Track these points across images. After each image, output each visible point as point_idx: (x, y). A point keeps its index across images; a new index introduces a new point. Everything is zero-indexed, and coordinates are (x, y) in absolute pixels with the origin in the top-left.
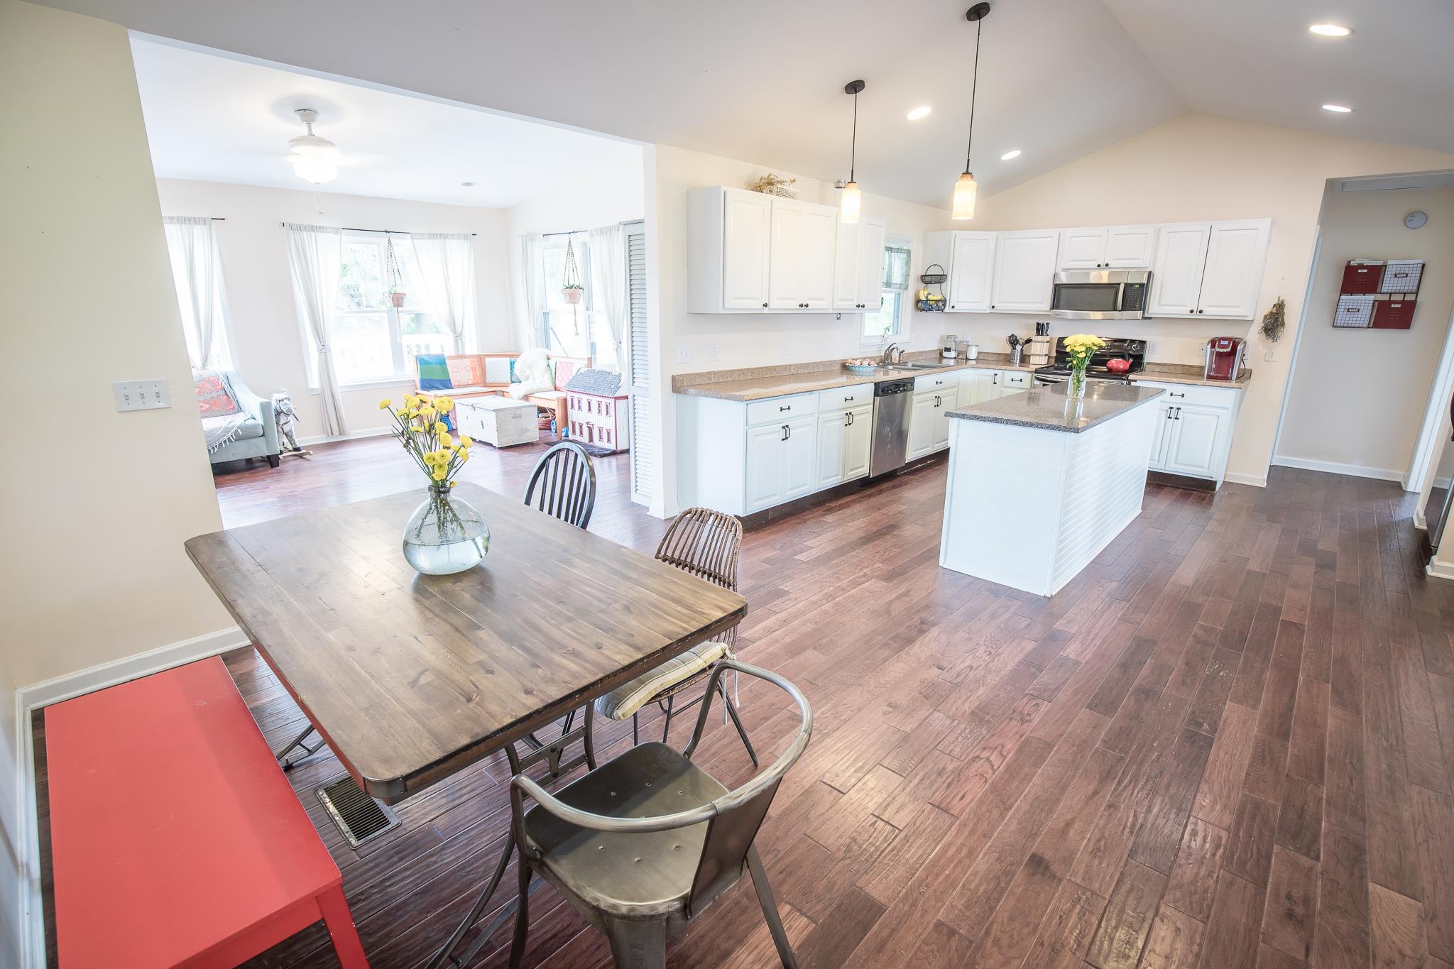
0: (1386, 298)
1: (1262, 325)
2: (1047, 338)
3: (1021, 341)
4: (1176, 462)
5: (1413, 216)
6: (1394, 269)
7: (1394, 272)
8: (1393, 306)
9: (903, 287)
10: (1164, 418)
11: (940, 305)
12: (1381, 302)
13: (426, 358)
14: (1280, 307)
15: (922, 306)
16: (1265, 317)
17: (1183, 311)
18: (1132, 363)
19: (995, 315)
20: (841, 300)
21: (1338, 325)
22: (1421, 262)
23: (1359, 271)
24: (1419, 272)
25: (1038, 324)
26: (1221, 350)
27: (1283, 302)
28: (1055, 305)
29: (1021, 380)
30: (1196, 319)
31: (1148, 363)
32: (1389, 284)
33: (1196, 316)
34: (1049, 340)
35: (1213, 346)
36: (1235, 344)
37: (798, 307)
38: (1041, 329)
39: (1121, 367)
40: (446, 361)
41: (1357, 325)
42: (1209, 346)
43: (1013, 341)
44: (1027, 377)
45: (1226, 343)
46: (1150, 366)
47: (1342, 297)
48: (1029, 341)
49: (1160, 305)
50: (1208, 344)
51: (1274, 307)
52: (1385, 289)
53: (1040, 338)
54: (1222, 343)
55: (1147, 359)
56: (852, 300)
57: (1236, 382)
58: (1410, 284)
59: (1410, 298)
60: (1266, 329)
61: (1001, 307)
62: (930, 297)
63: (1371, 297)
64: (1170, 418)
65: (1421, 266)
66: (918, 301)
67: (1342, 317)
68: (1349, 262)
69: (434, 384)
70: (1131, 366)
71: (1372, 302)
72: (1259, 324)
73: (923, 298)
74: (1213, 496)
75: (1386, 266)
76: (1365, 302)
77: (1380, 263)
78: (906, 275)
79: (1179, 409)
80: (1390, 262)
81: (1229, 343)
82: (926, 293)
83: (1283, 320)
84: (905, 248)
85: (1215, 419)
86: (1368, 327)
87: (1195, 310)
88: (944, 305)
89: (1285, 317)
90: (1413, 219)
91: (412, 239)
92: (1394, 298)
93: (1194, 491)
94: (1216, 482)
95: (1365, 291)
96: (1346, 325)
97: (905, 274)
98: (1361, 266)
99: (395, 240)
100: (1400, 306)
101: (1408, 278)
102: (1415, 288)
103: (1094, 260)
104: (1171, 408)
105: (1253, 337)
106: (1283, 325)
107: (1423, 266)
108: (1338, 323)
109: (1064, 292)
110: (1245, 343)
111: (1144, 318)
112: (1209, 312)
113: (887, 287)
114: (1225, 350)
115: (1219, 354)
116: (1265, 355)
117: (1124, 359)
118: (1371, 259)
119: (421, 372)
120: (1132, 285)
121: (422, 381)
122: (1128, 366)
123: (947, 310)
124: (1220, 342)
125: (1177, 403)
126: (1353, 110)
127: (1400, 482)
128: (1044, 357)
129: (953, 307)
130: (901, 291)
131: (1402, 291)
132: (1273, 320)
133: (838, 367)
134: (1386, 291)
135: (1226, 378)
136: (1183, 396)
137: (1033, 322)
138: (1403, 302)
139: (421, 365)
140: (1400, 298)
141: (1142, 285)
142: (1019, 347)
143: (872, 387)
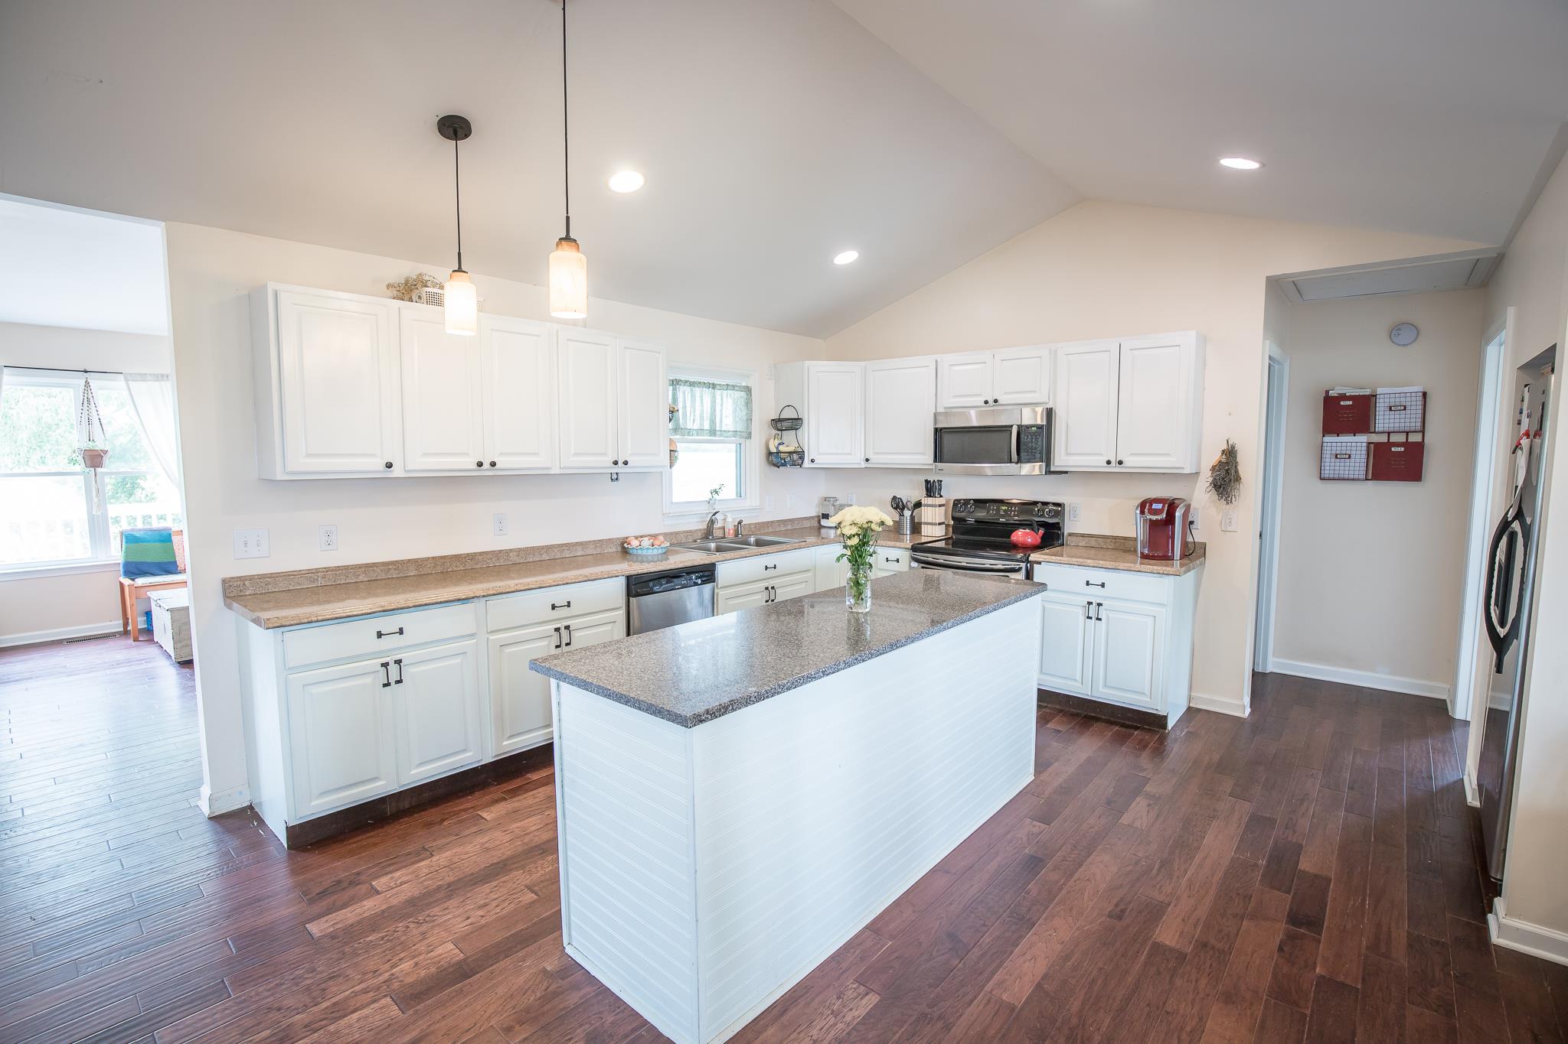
0: (1383, 439)
1: (1210, 479)
2: (942, 501)
3: (910, 505)
4: (1105, 686)
5: (1399, 329)
6: (1387, 400)
7: (1387, 404)
8: (1393, 449)
9: (744, 435)
10: (1082, 618)
11: (796, 458)
12: (1377, 445)
13: (137, 534)
14: (1230, 453)
15: (776, 460)
16: (1213, 468)
17: (1097, 463)
18: (1044, 534)
19: (869, 471)
20: (576, 454)
21: (1326, 476)
22: (1420, 389)
23: (1342, 403)
24: (1420, 403)
25: (927, 482)
26: (1154, 518)
27: (1233, 447)
28: (939, 456)
29: (898, 561)
30: (1114, 474)
31: (1070, 535)
32: (1384, 420)
33: (1114, 468)
34: (944, 502)
35: (1142, 512)
36: (1172, 506)
37: (475, 467)
38: (932, 489)
39: (1030, 540)
40: (173, 538)
41: (1351, 477)
42: (1138, 512)
43: (898, 505)
44: (905, 555)
45: (1160, 506)
46: (1074, 539)
47: (1326, 439)
48: (918, 505)
49: (1068, 454)
50: (1137, 509)
51: (1222, 454)
52: (1379, 427)
53: (930, 501)
54: (1154, 506)
55: (1068, 528)
56: (605, 454)
57: (1182, 565)
58: (1412, 420)
59: (1415, 438)
60: (1215, 486)
61: (877, 460)
62: (782, 448)
63: (1363, 438)
64: (1089, 618)
65: (1421, 394)
66: (770, 454)
67: (1331, 467)
68: (1327, 392)
69: (144, 569)
70: (1043, 537)
71: (1365, 445)
72: (1206, 477)
73: (774, 450)
74: (1162, 739)
75: (1375, 396)
76: (1356, 444)
77: (1367, 392)
78: (747, 420)
79: (1099, 605)
80: (1379, 391)
81: (1163, 507)
82: (777, 442)
83: (1237, 471)
84: (744, 384)
85: (1150, 621)
86: (1366, 479)
87: (1113, 460)
88: (802, 458)
89: (1238, 467)
90: (1401, 332)
91: (126, 380)
92: (1394, 438)
93: (1137, 728)
94: (1165, 717)
95: (1355, 432)
96: (1336, 476)
97: (745, 418)
98: (1344, 397)
99: (95, 383)
100: (1403, 449)
101: (1408, 412)
102: (1419, 424)
103: (981, 395)
104: (1090, 603)
105: (1201, 497)
106: (1238, 479)
107: (1425, 394)
108: (1326, 473)
109: (947, 438)
110: (1188, 508)
111: (1049, 472)
112: (1132, 462)
113: (711, 435)
114: (1159, 517)
115: (1153, 524)
116: (1221, 523)
117: (1033, 530)
118: (1355, 388)
119: (126, 552)
120: (1028, 427)
121: (127, 565)
122: (1039, 540)
123: (807, 464)
124: (1151, 505)
125: (1097, 596)
126: (1263, 165)
127: (1445, 700)
128: (937, 527)
129: (813, 461)
130: (742, 441)
131: (1402, 429)
132: (1223, 473)
133: (614, 549)
134: (1381, 429)
135: (1167, 558)
136: (1103, 585)
137: (922, 478)
138: (1406, 444)
139: (126, 542)
140: (1401, 438)
141: (1040, 427)
142: (907, 513)
143: (622, 581)
